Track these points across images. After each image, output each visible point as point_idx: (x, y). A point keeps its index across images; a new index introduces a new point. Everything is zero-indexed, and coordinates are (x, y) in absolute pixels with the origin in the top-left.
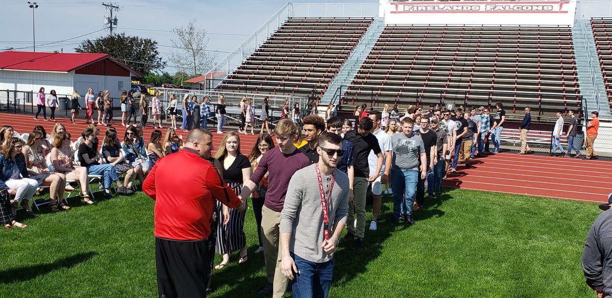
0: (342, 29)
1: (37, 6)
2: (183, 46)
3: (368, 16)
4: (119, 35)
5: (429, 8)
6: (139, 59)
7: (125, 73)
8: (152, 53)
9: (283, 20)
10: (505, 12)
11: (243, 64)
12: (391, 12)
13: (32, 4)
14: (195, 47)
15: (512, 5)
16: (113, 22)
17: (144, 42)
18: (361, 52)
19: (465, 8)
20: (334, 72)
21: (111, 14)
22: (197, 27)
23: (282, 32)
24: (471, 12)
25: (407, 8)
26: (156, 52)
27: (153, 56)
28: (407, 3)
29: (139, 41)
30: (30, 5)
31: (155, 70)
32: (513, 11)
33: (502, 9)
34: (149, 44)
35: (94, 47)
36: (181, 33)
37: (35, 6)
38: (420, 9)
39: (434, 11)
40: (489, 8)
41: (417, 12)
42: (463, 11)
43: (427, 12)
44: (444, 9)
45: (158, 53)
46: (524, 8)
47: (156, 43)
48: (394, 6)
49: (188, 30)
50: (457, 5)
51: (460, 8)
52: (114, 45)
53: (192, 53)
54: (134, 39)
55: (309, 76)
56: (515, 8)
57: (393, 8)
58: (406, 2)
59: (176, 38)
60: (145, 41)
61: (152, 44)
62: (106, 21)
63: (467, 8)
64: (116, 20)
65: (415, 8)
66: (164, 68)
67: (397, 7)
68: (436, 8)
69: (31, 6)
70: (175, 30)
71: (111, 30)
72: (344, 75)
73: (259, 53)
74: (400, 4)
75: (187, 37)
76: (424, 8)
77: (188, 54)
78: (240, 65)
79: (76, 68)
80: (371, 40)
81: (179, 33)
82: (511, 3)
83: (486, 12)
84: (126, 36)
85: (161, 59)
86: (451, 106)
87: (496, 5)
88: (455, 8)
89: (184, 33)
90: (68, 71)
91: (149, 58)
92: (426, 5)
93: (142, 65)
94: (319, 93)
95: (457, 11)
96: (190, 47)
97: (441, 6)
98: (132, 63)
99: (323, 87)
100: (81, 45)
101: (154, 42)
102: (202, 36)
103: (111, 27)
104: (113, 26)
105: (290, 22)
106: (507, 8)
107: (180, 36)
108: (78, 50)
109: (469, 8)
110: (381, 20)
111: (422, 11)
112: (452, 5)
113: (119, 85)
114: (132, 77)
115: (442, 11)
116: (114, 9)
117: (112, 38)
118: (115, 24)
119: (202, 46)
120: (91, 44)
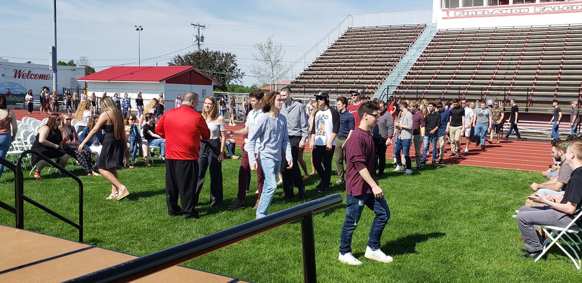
0: (396, 36)
1: (142, 29)
2: (263, 59)
3: (422, 22)
4: (203, 50)
5: (478, 13)
6: (221, 70)
7: (208, 82)
8: (232, 65)
9: (343, 30)
10: (554, 12)
11: (305, 71)
12: (443, 18)
13: (138, 27)
14: (273, 59)
15: (561, 6)
16: (200, 39)
17: (225, 56)
18: (412, 56)
19: (514, 11)
20: (385, 75)
21: (199, 32)
22: (275, 42)
23: (342, 41)
24: (520, 15)
25: (458, 14)
26: (235, 64)
27: (233, 68)
28: (456, 10)
29: (221, 55)
30: (136, 28)
31: (235, 79)
32: (563, 12)
33: (551, 10)
34: (229, 57)
35: (183, 61)
36: (261, 48)
37: (140, 29)
38: (470, 14)
39: (484, 16)
40: (538, 9)
41: (468, 16)
42: (512, 14)
43: (477, 16)
44: (494, 13)
45: (236, 65)
46: (574, 8)
47: (235, 56)
48: (445, 13)
49: (267, 45)
50: (506, 8)
51: (509, 12)
52: (200, 59)
53: (271, 65)
54: (216, 53)
55: (363, 78)
56: (565, 8)
57: (445, 14)
58: (457, 8)
59: (257, 52)
60: (226, 54)
61: (231, 57)
62: (195, 39)
63: (516, 11)
64: (203, 37)
65: (466, 14)
66: (242, 78)
67: (448, 13)
68: (486, 13)
69: (138, 29)
70: (256, 45)
71: (199, 46)
72: (394, 77)
73: (319, 60)
74: (451, 10)
75: (266, 51)
76: (474, 13)
77: (267, 66)
78: (302, 71)
79: (166, 78)
80: (422, 44)
81: (259, 47)
82: (560, 4)
83: (536, 13)
84: (209, 51)
85: (240, 70)
86: (491, 101)
87: (545, 6)
88: (504, 12)
89: (264, 47)
90: (160, 81)
91: (230, 70)
92: (476, 10)
93: (224, 75)
94: (370, 93)
95: (506, 15)
96: (269, 59)
97: (491, 10)
98: (216, 74)
99: (374, 88)
100: (173, 60)
101: (234, 56)
102: (279, 49)
103: (198, 44)
104: (200, 43)
105: (350, 31)
106: (557, 9)
107: (260, 50)
108: (171, 64)
109: (518, 11)
110: (434, 26)
111: (472, 16)
112: (501, 9)
113: (203, 93)
114: (214, 86)
115: (491, 15)
116: (201, 28)
117: (198, 53)
118: (202, 41)
119: (280, 58)
120: (181, 58)
